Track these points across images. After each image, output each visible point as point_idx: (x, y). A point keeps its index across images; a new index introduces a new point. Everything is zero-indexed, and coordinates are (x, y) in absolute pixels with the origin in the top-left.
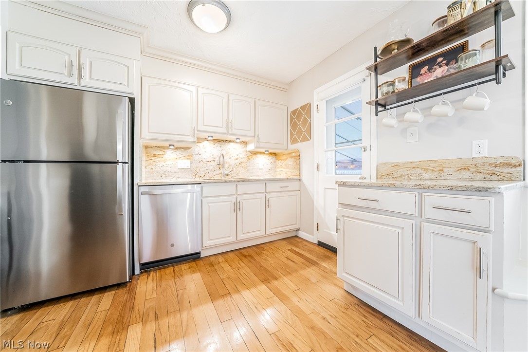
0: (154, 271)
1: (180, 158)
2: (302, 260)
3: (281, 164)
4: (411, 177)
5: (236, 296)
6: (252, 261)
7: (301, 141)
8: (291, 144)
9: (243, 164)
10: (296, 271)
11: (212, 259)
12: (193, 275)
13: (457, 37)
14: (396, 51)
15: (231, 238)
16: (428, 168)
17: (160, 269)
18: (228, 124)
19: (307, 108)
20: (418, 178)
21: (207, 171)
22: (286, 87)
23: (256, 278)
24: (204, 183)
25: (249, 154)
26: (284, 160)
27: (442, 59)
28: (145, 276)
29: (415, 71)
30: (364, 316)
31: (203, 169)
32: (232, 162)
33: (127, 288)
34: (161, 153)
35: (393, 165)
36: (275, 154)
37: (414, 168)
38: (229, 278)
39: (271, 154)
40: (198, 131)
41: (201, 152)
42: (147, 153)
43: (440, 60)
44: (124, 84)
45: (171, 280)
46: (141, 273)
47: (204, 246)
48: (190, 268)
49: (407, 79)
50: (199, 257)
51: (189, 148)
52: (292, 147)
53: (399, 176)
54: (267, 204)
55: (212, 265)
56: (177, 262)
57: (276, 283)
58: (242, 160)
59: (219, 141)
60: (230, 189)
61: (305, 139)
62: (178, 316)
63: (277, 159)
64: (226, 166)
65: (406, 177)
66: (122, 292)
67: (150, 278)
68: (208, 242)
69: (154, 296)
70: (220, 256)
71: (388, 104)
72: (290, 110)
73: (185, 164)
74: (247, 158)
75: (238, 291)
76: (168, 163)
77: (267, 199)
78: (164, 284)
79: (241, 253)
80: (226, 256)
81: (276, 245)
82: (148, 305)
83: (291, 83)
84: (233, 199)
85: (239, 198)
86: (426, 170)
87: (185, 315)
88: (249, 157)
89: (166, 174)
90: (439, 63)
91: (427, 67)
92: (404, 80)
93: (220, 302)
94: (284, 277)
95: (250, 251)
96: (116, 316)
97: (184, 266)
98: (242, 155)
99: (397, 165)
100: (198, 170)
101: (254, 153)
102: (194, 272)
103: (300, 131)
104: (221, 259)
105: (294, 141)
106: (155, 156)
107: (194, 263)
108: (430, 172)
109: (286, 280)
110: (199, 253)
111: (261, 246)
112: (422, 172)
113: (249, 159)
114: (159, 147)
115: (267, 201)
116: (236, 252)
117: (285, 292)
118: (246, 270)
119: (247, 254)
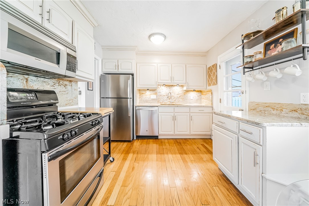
0: (140, 139)
1: (152, 94)
2: (205, 150)
3: (203, 97)
4: (266, 112)
5: (166, 155)
6: (180, 145)
7: (213, 85)
8: (208, 86)
9: (181, 97)
10: (198, 154)
11: (163, 140)
12: (153, 144)
13: (287, 28)
14: (252, 37)
15: (172, 132)
16: (274, 107)
17: (143, 139)
18: (172, 78)
19: (215, 66)
20: (269, 113)
21: (163, 100)
22: (205, 54)
23: (177, 151)
24: (159, 106)
25: (185, 92)
26: (205, 95)
27: (282, 39)
28: (137, 140)
29: (267, 47)
30: (220, 180)
31: (162, 99)
32: (176, 96)
33: (131, 143)
34: (144, 92)
35: (256, 104)
36: (201, 91)
37: (267, 107)
38: (166, 148)
39: (198, 91)
40: (158, 83)
41: (160, 91)
42: (140, 92)
43: (281, 40)
44: (130, 69)
45: (145, 144)
46: (136, 139)
47: (159, 133)
48: (153, 141)
49: (262, 52)
50: (158, 138)
51: (156, 90)
52: (209, 88)
53: (259, 111)
54: (191, 119)
55: (162, 142)
56: (149, 138)
57: (185, 155)
58: (181, 95)
59: (169, 86)
60: (171, 109)
61: (214, 84)
62: (144, 155)
63: (202, 94)
64: (173, 98)
65: (263, 112)
66: (129, 143)
67: (139, 141)
68: (161, 132)
69: (138, 147)
70: (167, 140)
71: (254, 66)
72: (208, 67)
73: (154, 97)
74: (184, 94)
75: (167, 154)
76: (147, 96)
77: (191, 116)
78: (142, 145)
79: (176, 140)
80: (169, 140)
81: (196, 141)
82: (136, 149)
83: (208, 52)
84: (173, 114)
85: (176, 114)
86: (274, 109)
87: (146, 155)
88: (185, 93)
89: (147, 101)
90: (281, 42)
91: (273, 45)
92: (260, 53)
93: (159, 155)
94: (191, 155)
95: (181, 141)
96: (127, 150)
97: (151, 140)
98: (181, 92)
99: (258, 104)
100: (159, 99)
101: (187, 91)
102: (154, 143)
103: (212, 80)
104: (166, 141)
105: (210, 85)
106: (142, 93)
107: (155, 140)
108: (276, 110)
109: (191, 156)
110: (158, 136)
111: (188, 139)
112: (271, 110)
113: (185, 94)
114: (144, 90)
115: (191, 117)
116: (174, 140)
117: (187, 160)
118: (175, 148)
119: (179, 141)
